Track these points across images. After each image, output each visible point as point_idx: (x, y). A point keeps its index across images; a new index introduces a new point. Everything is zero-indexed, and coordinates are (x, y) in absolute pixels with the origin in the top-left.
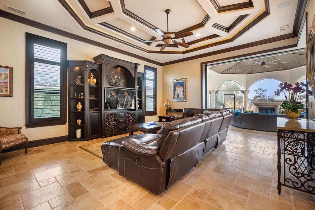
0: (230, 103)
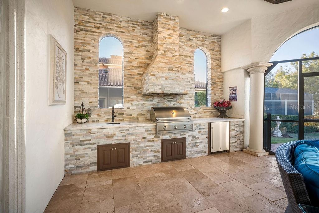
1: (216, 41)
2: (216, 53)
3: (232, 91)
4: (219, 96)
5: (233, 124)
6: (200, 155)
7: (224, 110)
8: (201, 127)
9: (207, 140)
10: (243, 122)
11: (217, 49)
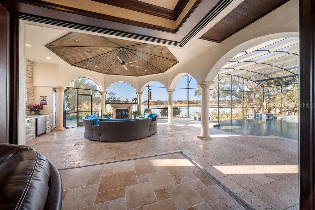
0: (87, 104)
1: (29, 65)
2: (30, 73)
3: (43, 99)
4: (31, 101)
5: (48, 117)
6: (31, 138)
7: (37, 110)
8: (32, 121)
9: (35, 129)
10: (52, 116)
11: (30, 70)
